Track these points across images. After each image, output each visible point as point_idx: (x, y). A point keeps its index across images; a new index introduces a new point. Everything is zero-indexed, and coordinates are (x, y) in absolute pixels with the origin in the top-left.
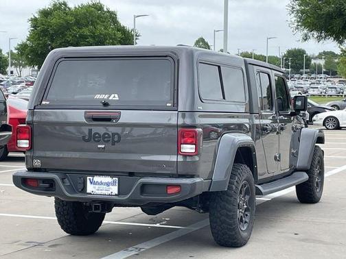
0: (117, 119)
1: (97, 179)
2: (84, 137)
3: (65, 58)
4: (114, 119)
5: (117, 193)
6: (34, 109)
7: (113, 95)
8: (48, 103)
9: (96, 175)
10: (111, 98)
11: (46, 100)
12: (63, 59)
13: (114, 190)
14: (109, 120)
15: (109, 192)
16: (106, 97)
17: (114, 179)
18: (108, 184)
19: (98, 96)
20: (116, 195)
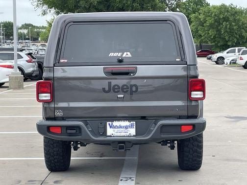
0: (135, 72)
1: (116, 123)
2: (104, 89)
3: (74, 22)
4: (132, 73)
5: (135, 134)
6: (54, 66)
7: (125, 53)
8: (66, 61)
9: (115, 120)
10: (124, 56)
11: (63, 59)
12: (72, 23)
13: (132, 131)
14: (127, 74)
15: (128, 134)
16: (120, 54)
17: (132, 122)
18: (126, 127)
19: (111, 54)
20: (134, 136)
